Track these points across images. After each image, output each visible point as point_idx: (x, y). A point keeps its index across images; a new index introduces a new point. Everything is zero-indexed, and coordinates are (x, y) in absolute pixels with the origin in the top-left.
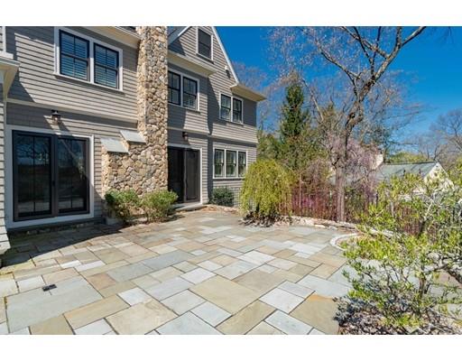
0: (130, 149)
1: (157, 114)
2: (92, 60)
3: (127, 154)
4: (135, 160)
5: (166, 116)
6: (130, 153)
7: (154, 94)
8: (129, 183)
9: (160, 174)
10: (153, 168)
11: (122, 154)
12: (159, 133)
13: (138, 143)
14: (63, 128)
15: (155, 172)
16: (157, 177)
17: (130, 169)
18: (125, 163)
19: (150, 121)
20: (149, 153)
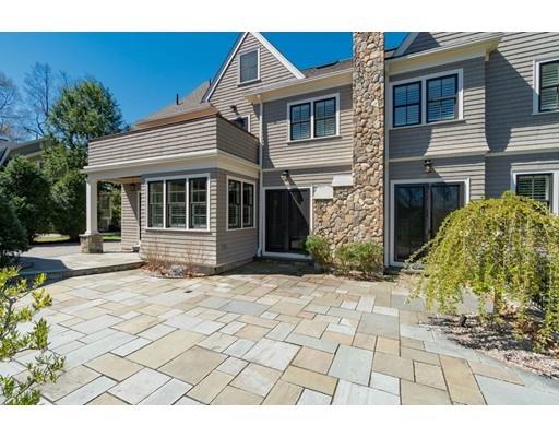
0: (335, 194)
1: (368, 149)
2: (312, 118)
3: (331, 200)
4: (340, 206)
5: (381, 147)
6: (335, 199)
7: (364, 126)
8: (334, 230)
9: (372, 221)
10: (362, 214)
11: (327, 201)
12: (371, 170)
13: (344, 187)
14: (292, 183)
15: (364, 218)
16: (366, 225)
17: (335, 215)
18: (330, 209)
19: (359, 160)
20: (357, 197)
